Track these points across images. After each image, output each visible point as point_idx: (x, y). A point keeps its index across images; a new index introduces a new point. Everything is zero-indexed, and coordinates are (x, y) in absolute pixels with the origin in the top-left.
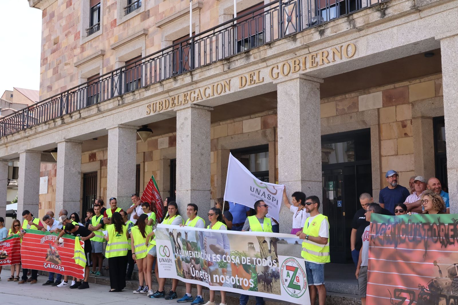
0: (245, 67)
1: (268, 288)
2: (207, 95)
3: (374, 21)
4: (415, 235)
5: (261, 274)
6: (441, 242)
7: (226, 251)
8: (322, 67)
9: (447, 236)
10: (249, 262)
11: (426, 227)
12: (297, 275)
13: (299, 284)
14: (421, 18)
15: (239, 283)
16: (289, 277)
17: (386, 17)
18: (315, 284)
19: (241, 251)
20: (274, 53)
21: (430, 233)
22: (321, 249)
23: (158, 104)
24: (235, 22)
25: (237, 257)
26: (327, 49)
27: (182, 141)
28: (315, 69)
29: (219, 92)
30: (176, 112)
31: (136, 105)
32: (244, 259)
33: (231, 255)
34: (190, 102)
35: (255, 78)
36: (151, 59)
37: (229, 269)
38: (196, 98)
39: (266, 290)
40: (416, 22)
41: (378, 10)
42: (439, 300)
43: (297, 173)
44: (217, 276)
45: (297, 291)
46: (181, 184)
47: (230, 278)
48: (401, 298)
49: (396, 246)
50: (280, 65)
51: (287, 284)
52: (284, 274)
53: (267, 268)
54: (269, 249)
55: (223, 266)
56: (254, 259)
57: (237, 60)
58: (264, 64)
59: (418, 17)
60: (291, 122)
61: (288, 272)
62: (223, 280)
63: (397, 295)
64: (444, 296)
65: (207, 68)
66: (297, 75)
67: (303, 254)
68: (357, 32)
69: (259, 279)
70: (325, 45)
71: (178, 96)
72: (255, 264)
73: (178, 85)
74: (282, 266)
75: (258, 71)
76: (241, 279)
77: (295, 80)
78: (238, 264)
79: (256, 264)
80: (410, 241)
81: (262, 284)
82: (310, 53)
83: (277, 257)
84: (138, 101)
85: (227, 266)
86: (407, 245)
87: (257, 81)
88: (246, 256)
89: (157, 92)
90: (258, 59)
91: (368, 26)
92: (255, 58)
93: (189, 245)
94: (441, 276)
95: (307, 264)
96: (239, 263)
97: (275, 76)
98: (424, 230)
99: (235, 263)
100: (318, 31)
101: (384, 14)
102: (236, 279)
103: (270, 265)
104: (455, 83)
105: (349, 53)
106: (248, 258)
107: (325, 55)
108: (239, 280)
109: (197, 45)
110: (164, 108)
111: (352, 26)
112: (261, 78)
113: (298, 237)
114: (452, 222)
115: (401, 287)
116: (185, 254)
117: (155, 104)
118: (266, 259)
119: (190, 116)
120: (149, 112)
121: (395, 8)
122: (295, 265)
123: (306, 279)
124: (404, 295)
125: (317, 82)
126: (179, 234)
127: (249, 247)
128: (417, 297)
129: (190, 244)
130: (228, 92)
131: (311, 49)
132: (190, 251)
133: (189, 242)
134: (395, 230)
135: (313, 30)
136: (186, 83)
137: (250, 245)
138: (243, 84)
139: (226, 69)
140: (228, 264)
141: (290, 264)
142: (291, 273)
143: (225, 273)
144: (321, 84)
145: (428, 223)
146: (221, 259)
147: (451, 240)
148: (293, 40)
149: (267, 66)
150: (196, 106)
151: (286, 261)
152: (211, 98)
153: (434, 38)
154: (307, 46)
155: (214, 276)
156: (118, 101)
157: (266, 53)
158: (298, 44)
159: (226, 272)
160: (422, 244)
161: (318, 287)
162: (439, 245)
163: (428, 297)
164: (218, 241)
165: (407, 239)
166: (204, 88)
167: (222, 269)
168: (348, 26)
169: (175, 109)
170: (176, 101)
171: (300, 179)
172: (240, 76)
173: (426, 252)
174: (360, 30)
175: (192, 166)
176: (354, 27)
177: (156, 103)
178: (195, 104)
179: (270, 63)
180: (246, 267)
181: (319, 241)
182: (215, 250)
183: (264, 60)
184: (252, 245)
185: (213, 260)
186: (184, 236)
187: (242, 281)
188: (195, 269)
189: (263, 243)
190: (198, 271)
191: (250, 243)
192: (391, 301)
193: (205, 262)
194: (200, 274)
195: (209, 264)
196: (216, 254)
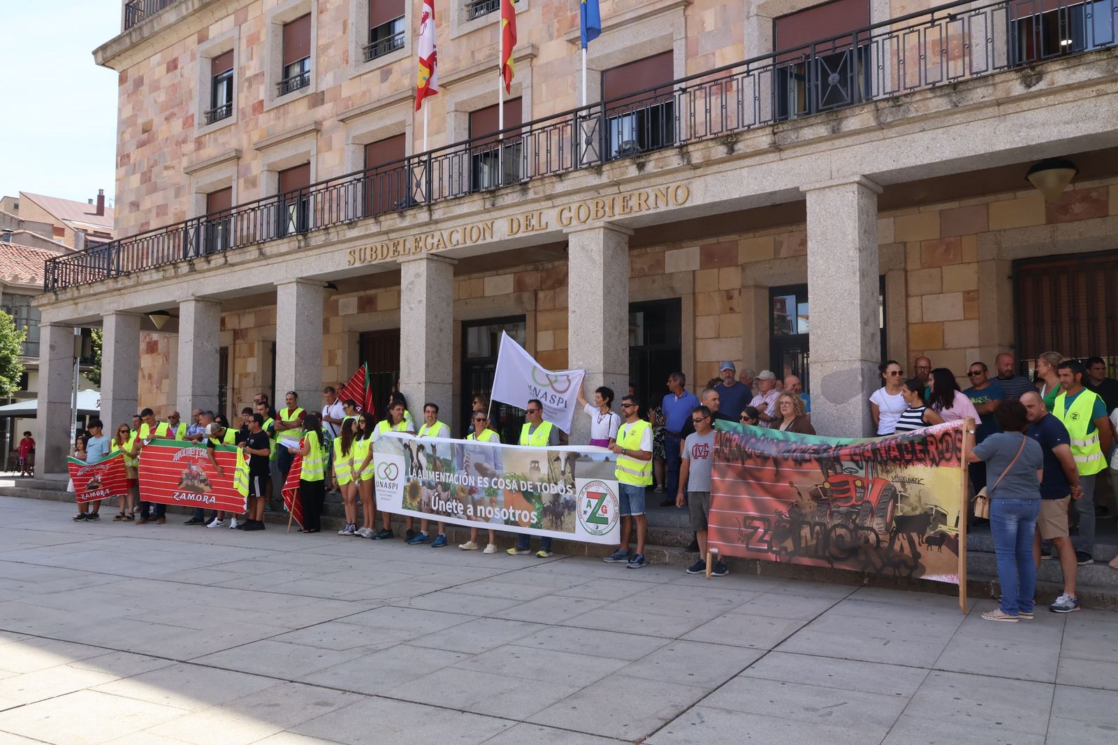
0: (518, 205)
1: (557, 524)
2: (454, 242)
3: (717, 157)
5: (549, 504)
7: (497, 472)
8: (638, 214)
10: (531, 488)
12: (604, 504)
13: (605, 516)
14: (782, 160)
15: (514, 517)
16: (591, 507)
17: (734, 154)
18: (632, 514)
19: (519, 473)
20: (566, 189)
22: (643, 467)
23: (368, 252)
24: (501, 137)
25: (514, 481)
26: (646, 190)
27: (411, 309)
28: (627, 216)
29: (474, 238)
30: (400, 264)
31: (328, 249)
32: (523, 484)
33: (505, 478)
34: (424, 250)
35: (534, 222)
36: (355, 179)
37: (501, 498)
38: (435, 245)
39: (554, 526)
40: (775, 164)
41: (723, 144)
42: (800, 528)
43: (597, 362)
44: (482, 507)
45: (601, 527)
46: (409, 374)
48: (753, 528)
49: (743, 463)
50: (574, 207)
51: (586, 517)
52: (583, 504)
53: (557, 496)
54: (563, 469)
55: (492, 493)
56: (539, 484)
57: (507, 194)
58: (549, 203)
59: (778, 158)
60: (589, 289)
61: (589, 501)
62: (490, 513)
63: (747, 524)
64: (808, 523)
65: (457, 202)
66: (601, 223)
67: (617, 473)
68: (691, 169)
69: (545, 512)
70: (643, 183)
71: (405, 241)
72: (539, 491)
73: (407, 222)
74: (581, 492)
75: (539, 212)
76: (517, 512)
77: (597, 230)
78: (514, 490)
79: (541, 490)
81: (548, 518)
82: (620, 193)
83: (574, 480)
84: (333, 244)
85: (497, 494)
86: (755, 461)
87: (537, 227)
88: (526, 480)
89: (369, 232)
90: (541, 195)
91: (708, 163)
92: (535, 193)
93: (438, 462)
94: (802, 499)
95: (622, 487)
96: (516, 489)
97: (565, 222)
99: (510, 490)
100: (635, 163)
101: (731, 150)
102: (509, 513)
103: (562, 491)
104: (824, 251)
105: (678, 198)
106: (529, 483)
107: (643, 197)
108: (514, 514)
109: (436, 165)
110: (380, 257)
111: (686, 161)
112: (543, 223)
113: (611, 452)
115: (752, 513)
116: (428, 475)
117: (362, 252)
118: (556, 484)
119: (425, 272)
120: (352, 262)
121: (748, 142)
122: (601, 490)
123: (617, 508)
124: (757, 523)
125: (625, 234)
126: (421, 447)
127: (531, 467)
128: (773, 525)
129: (441, 461)
130: (489, 240)
131: (622, 188)
132: (437, 473)
133: (439, 458)
135: (627, 162)
136: (420, 221)
137: (533, 464)
138: (515, 230)
139: (488, 205)
141: (593, 489)
142: (594, 502)
143: (495, 504)
144: (630, 237)
146: (490, 483)
148: (597, 173)
149: (554, 207)
150: (434, 258)
151: (587, 486)
152: (460, 246)
153: (798, 188)
154: (617, 184)
156: (297, 242)
157: (554, 187)
158: (604, 179)
159: (496, 502)
160: (771, 461)
161: (637, 518)
162: (791, 462)
163: (788, 526)
164: (487, 458)
166: (449, 231)
168: (680, 161)
169: (400, 259)
170: (400, 248)
171: (602, 370)
172: (510, 218)
173: (777, 470)
174: (696, 167)
175: (427, 348)
176: (689, 163)
177: (365, 249)
178: (432, 254)
179: (558, 201)
180: (528, 496)
181: (640, 456)
182: (482, 471)
183: (550, 198)
184: (537, 465)
185: (479, 485)
186: (429, 450)
187: (520, 515)
188: (439, 499)
189: (555, 460)
190: (443, 502)
191: (533, 462)
192: (740, 532)
193: (462, 488)
194: (447, 507)
195: (472, 490)
196: (484, 477)
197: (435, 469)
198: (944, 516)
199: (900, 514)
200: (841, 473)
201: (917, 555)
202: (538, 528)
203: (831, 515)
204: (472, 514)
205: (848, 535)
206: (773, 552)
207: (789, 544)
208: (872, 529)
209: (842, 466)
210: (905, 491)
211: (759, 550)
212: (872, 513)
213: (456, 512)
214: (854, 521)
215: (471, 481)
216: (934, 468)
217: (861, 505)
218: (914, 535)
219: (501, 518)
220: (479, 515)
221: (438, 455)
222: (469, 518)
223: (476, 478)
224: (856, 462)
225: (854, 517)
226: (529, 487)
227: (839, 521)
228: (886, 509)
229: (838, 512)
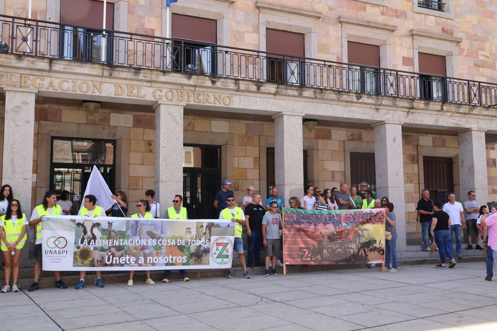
4: (309, 220)
5: (194, 251)
6: (323, 223)
7: (162, 236)
9: (326, 220)
10: (184, 243)
11: (314, 216)
12: (227, 248)
13: (228, 254)
15: (172, 261)
16: (218, 251)
17: (260, 91)
19: (177, 235)
21: (316, 219)
25: (174, 240)
26: (209, 93)
32: (180, 242)
33: (167, 239)
35: (135, 92)
37: (164, 250)
39: (197, 263)
40: (272, 100)
41: (256, 85)
44: (151, 258)
47: (163, 258)
48: (303, 252)
49: (300, 225)
51: (216, 256)
52: (214, 250)
53: (200, 246)
54: (204, 232)
55: (158, 248)
56: (189, 241)
61: (217, 248)
62: (156, 260)
63: (301, 251)
69: (191, 256)
72: (189, 245)
74: (214, 243)
75: (139, 87)
76: (174, 258)
78: (173, 245)
79: (191, 244)
80: (307, 223)
81: (193, 259)
82: (195, 91)
83: (210, 237)
85: (161, 249)
87: (137, 95)
88: (182, 239)
91: (248, 91)
94: (324, 239)
96: (175, 245)
97: (159, 97)
98: (313, 217)
99: (171, 246)
101: (259, 89)
102: (169, 259)
103: (203, 244)
106: (183, 240)
112: (142, 94)
114: (328, 214)
115: (303, 246)
118: (200, 240)
122: (225, 241)
123: (233, 250)
124: (305, 250)
126: (98, 225)
127: (186, 232)
128: (311, 250)
130: (97, 94)
134: (298, 217)
137: (187, 230)
138: (120, 93)
140: (163, 247)
141: (220, 241)
142: (220, 248)
143: (159, 255)
145: (315, 214)
146: (157, 243)
147: (328, 222)
149: (151, 87)
151: (217, 240)
155: (148, 258)
159: (160, 253)
160: (313, 224)
162: (322, 224)
163: (317, 250)
164: (156, 228)
165: (305, 222)
167: (156, 251)
168: (234, 86)
172: (116, 85)
173: (315, 228)
176: (238, 88)
179: (155, 85)
180: (181, 248)
184: (189, 230)
185: (149, 244)
186: (105, 226)
187: (176, 259)
188: (114, 256)
189: (200, 227)
190: (118, 258)
191: (187, 228)
192: (298, 254)
193: (135, 247)
194: (121, 260)
195: (143, 248)
196: (153, 239)
197: (109, 237)
198: (376, 241)
199: (362, 242)
200: (341, 228)
201: (366, 255)
202: (187, 265)
203: (335, 244)
204: (143, 262)
205: (342, 251)
206: (313, 261)
207: (319, 257)
208: (352, 248)
209: (342, 225)
210: (363, 233)
211: (307, 261)
212: (351, 242)
213: (128, 262)
214: (344, 246)
215: (144, 242)
216: (373, 225)
217: (346, 240)
218: (366, 249)
219: (163, 262)
220: (148, 262)
221: (113, 228)
222: (140, 265)
223: (147, 240)
224: (347, 223)
225: (344, 244)
226: (183, 242)
227: (338, 246)
228: (356, 240)
229: (337, 243)
